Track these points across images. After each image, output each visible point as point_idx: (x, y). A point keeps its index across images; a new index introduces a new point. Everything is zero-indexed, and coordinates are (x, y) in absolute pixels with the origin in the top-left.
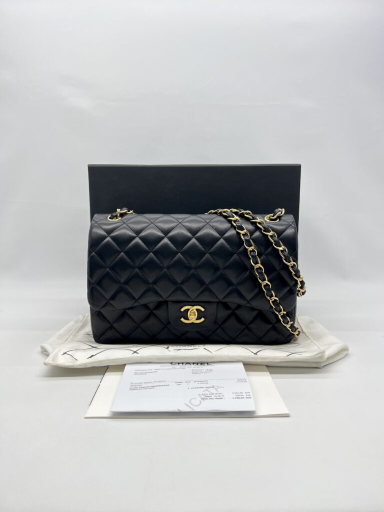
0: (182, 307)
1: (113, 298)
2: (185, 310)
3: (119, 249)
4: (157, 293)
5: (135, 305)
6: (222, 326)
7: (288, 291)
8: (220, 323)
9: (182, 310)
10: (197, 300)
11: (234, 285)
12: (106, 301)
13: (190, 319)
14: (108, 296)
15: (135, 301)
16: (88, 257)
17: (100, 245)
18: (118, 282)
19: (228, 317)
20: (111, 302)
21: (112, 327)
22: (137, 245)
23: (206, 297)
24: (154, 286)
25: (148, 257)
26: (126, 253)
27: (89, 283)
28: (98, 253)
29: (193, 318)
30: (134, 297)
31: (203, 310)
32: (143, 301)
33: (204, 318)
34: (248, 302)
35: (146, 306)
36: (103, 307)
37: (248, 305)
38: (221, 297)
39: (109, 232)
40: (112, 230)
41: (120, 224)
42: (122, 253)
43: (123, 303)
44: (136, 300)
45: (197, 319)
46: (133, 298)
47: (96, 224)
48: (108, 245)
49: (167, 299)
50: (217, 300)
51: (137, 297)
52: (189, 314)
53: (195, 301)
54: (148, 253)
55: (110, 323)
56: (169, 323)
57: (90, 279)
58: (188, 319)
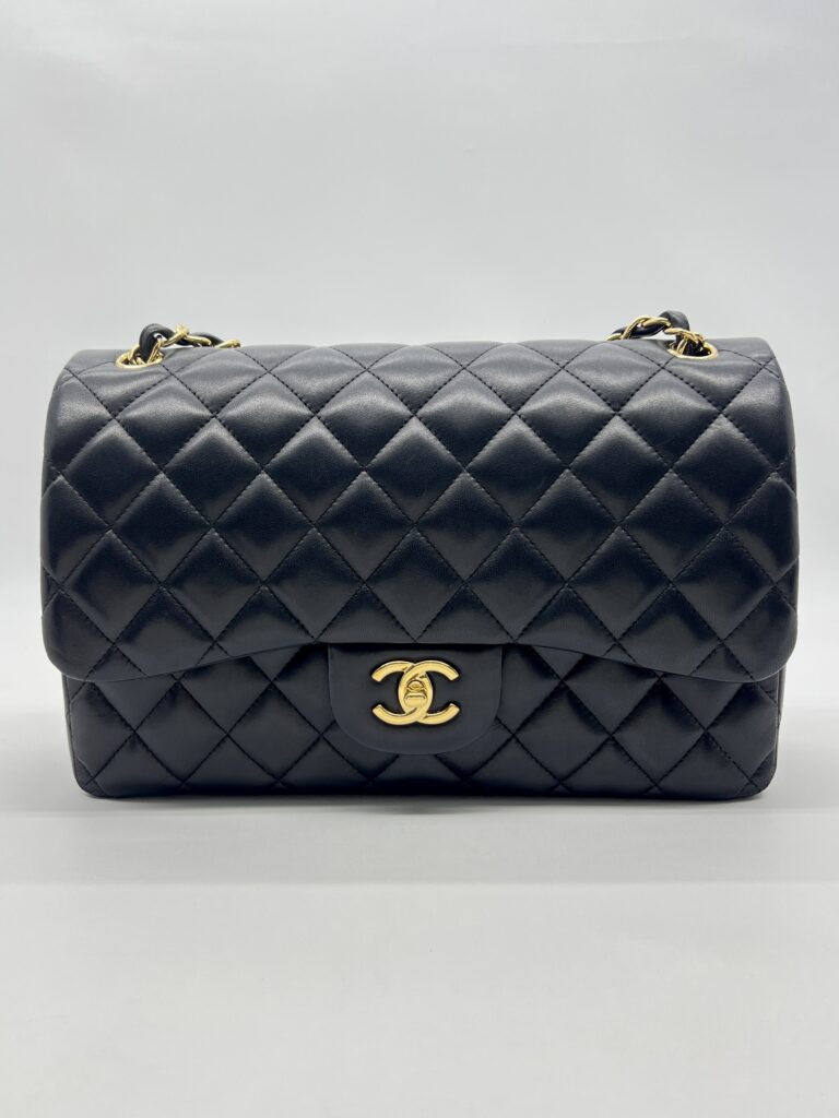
0: (377, 667)
1: (131, 634)
2: (388, 678)
3: (149, 461)
4: (286, 616)
5: (208, 660)
6: (522, 736)
7: (763, 602)
8: (513, 728)
9: (379, 676)
10: (431, 638)
11: (563, 581)
12: (109, 646)
13: (407, 711)
14: (113, 629)
15: (210, 644)
16: (44, 491)
17: (84, 449)
18: (150, 580)
19: (546, 703)
20: (125, 649)
21: (135, 740)
22: (213, 447)
23: (462, 629)
24: (276, 590)
25: (251, 489)
26: (172, 475)
27: (49, 585)
28: (78, 479)
29: (416, 706)
30: (206, 632)
31: (452, 675)
32: (237, 646)
33: (457, 705)
34: (617, 644)
35: (247, 663)
36: (96, 668)
37: (618, 656)
38: (515, 627)
39: (116, 407)
40: (127, 400)
41: (155, 378)
42: (162, 476)
43: (164, 653)
44: (214, 642)
45: (432, 710)
46: (204, 635)
47: (74, 380)
48: (113, 449)
49: (323, 639)
50: (502, 639)
51: (215, 633)
52: (401, 692)
53: (420, 641)
54: (251, 474)
55: (127, 725)
56: (333, 724)
57: (50, 572)
58: (398, 710)
